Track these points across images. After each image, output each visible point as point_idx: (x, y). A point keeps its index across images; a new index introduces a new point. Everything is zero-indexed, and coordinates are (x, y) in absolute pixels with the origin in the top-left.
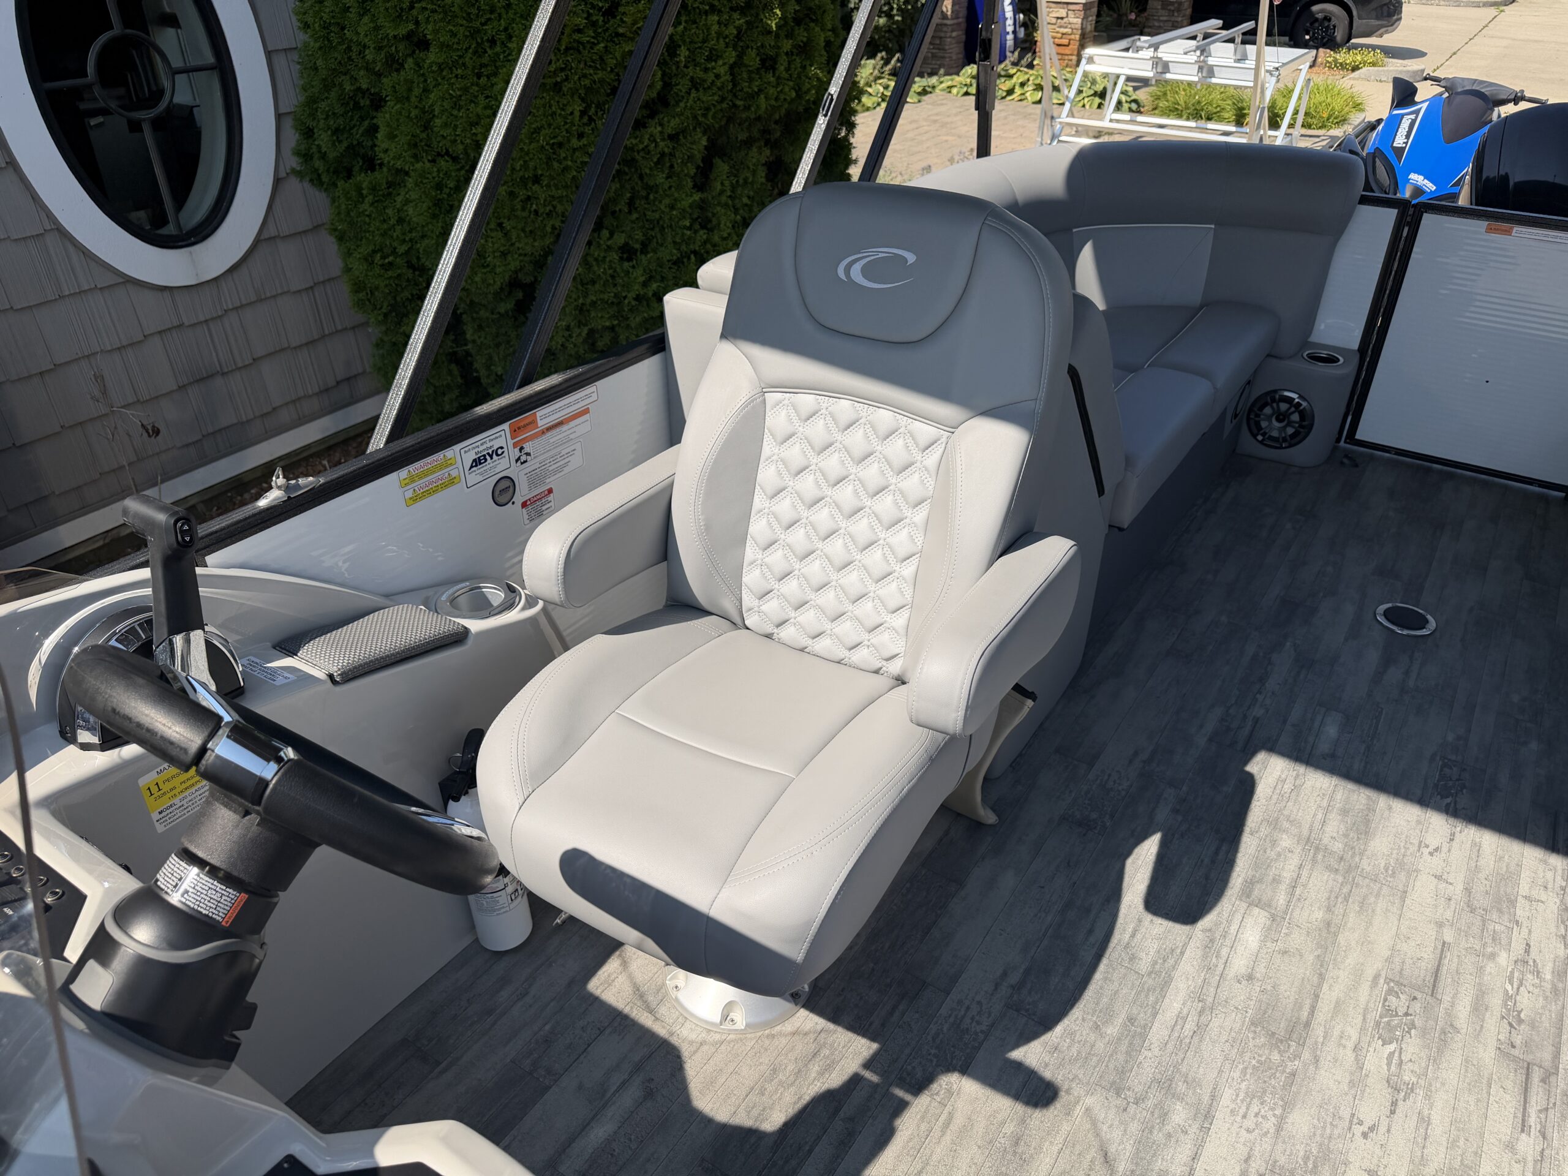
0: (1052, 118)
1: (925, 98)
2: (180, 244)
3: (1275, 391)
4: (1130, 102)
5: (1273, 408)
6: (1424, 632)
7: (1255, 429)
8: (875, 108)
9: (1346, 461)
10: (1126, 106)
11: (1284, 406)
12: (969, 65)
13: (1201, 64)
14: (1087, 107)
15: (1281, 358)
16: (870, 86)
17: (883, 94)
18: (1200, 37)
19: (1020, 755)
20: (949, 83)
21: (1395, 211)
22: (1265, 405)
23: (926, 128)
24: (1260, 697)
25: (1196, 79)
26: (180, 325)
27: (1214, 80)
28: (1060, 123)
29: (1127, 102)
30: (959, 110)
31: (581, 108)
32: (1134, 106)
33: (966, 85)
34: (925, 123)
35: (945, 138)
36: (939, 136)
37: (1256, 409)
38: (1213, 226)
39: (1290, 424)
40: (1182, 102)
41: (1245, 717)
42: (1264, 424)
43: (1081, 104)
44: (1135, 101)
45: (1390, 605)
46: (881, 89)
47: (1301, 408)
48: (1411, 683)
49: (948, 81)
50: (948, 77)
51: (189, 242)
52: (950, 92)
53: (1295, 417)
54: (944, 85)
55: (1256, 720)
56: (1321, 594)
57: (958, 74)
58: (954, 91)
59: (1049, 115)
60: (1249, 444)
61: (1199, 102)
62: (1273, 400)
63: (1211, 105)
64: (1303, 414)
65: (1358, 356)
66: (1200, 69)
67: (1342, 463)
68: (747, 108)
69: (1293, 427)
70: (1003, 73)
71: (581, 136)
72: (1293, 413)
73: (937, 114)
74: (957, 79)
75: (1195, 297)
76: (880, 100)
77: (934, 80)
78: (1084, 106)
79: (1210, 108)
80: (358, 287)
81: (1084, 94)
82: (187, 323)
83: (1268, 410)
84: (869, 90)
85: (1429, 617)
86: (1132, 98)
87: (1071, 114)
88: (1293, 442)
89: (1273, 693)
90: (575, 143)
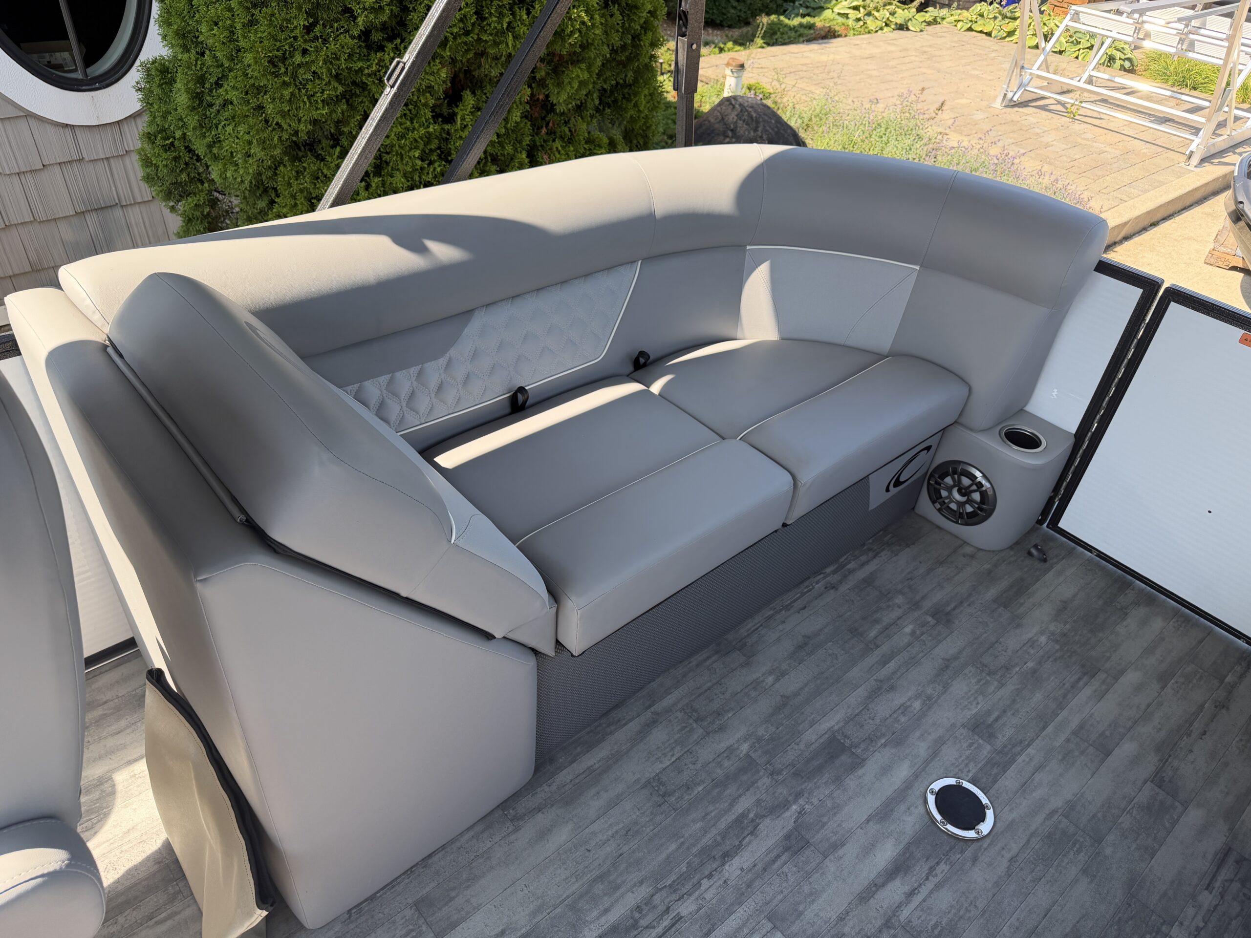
0: (1023, 67)
1: (930, 28)
2: (84, 88)
3: (960, 462)
4: (1124, 60)
5: (953, 479)
6: (971, 834)
7: (935, 497)
8: (877, 31)
9: (1033, 551)
10: (1118, 63)
11: (966, 481)
12: (980, 2)
13: (1183, 37)
14: (1080, 58)
15: (971, 430)
16: (878, 11)
17: (888, 19)
18: (1199, 7)
19: (372, 898)
20: (957, 18)
21: (1140, 291)
22: (946, 474)
23: (912, 58)
24: (705, 883)
25: (1173, 50)
26: (80, 160)
27: (1191, 55)
28: (1031, 74)
29: (1120, 59)
30: (954, 44)
31: (306, 23)
32: (1127, 64)
33: (971, 21)
34: (914, 54)
35: (923, 70)
36: (920, 67)
37: (937, 476)
38: (918, 268)
39: (970, 501)
40: (1172, 68)
41: (667, 910)
42: (944, 493)
43: (1075, 55)
44: (1129, 59)
45: (952, 781)
46: (888, 15)
47: (984, 489)
48: (905, 913)
49: (957, 14)
50: (959, 11)
51: (94, 87)
52: (956, 26)
53: (976, 496)
54: (953, 19)
55: (679, 919)
56: (883, 741)
57: (967, 9)
58: (960, 24)
59: (1020, 64)
60: (926, 507)
61: (1189, 70)
62: (955, 472)
63: (1200, 75)
64: (983, 494)
65: (1071, 441)
66: (1181, 41)
67: (1030, 554)
68: (496, 44)
69: (972, 506)
70: (1009, 15)
71: (305, 52)
72: (975, 491)
73: (930, 46)
74: (965, 13)
75: (884, 341)
76: (884, 24)
77: (944, 12)
78: (1077, 58)
79: (1198, 77)
80: (147, 162)
81: (1081, 46)
82: (87, 159)
83: (949, 480)
84: (876, 14)
85: (990, 814)
86: (1126, 56)
87: (1046, 66)
88: (970, 521)
89: (725, 882)
90: (298, 58)
